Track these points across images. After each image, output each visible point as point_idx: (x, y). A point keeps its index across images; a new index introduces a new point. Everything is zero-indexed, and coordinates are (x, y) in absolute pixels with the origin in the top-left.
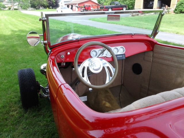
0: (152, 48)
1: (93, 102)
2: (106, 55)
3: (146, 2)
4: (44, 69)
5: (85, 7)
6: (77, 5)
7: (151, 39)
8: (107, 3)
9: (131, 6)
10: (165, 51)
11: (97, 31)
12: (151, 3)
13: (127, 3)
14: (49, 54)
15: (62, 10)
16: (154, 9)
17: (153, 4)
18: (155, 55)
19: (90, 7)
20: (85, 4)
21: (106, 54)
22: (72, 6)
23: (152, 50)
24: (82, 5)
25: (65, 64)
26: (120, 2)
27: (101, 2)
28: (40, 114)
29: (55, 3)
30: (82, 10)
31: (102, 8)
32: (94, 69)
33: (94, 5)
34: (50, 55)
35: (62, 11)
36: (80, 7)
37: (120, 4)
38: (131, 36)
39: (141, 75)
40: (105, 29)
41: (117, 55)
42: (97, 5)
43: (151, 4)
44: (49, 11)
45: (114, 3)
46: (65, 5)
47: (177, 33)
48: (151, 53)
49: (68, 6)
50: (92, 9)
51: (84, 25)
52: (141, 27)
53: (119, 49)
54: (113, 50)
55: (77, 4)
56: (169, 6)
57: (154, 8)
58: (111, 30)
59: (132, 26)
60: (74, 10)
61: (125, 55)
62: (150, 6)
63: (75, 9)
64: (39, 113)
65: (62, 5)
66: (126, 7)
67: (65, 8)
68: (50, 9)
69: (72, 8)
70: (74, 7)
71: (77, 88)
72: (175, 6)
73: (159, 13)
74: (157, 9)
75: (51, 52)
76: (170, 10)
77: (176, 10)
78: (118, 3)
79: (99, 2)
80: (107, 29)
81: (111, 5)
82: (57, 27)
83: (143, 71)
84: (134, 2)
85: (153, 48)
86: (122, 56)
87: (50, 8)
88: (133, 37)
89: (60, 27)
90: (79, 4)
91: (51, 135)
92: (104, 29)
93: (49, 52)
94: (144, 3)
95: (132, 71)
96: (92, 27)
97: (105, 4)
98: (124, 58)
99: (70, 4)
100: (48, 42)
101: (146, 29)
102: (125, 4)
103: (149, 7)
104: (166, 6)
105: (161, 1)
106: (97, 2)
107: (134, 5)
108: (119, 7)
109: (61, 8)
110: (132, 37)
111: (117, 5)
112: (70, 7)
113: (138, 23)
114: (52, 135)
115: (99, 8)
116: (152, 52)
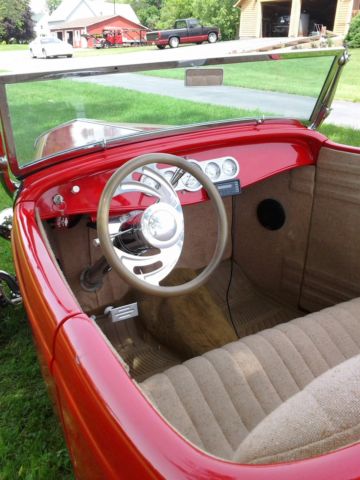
0: (311, 158)
1: (155, 319)
2: (187, 185)
3: (268, 19)
4: (7, 223)
5: (105, 36)
6: (85, 32)
7: (310, 132)
8: (165, 23)
9: (231, 31)
10: (353, 166)
11: (144, 102)
12: (283, 21)
13: (218, 22)
14: (15, 194)
15: (43, 46)
16: (292, 36)
17: (287, 23)
18: (322, 175)
19: (119, 34)
20: (107, 28)
21: (185, 182)
22: (71, 34)
23: (314, 163)
24: (98, 32)
25: (66, 222)
26: (198, 19)
27: (149, 19)
28: (6, 355)
29: (23, 27)
30: (99, 45)
31: (152, 38)
32: (156, 236)
33: (130, 28)
34: (19, 200)
35: (43, 50)
36: (92, 36)
37: (200, 26)
38: (252, 127)
39: (281, 231)
40: (165, 97)
41: (216, 184)
42: (138, 30)
43: (284, 24)
44: (9, 50)
45: (184, 22)
46: (52, 31)
47: (355, 101)
48: (310, 172)
49: (60, 36)
50: (124, 39)
51: (108, 87)
52: (260, 86)
53: (221, 166)
54: (204, 170)
55: (83, 28)
56: (330, 27)
57: (290, 34)
58: (182, 98)
59: (235, 86)
60: (78, 44)
61: (238, 181)
62: (280, 29)
63: (80, 42)
64: (5, 352)
65: (43, 32)
66: (217, 33)
67: (51, 41)
68: (10, 46)
69: (70, 41)
70: (77, 38)
71: (108, 279)
72: (347, 28)
73: (332, 58)
74: (299, 35)
75: (21, 188)
76: (333, 39)
77: (349, 38)
78: (195, 22)
79: (144, 21)
80: (172, 95)
81: (175, 27)
82: (32, 96)
83: (287, 219)
84: (238, 20)
85: (316, 155)
86: (230, 186)
87: (11, 43)
88: (258, 130)
89: (41, 93)
90: (90, 28)
91: (42, 417)
92: (163, 94)
93: (16, 188)
94: (264, 22)
95: (255, 220)
96: (131, 91)
97: (159, 25)
98: (237, 190)
99: (64, 29)
100: (8, 158)
101: (274, 91)
102: (212, 23)
103: (278, 31)
104: (324, 28)
105: (308, 16)
106: (137, 21)
107: (238, 26)
108: (197, 34)
109: (42, 43)
110: (255, 129)
111: (191, 27)
112: (66, 36)
113: (251, 77)
114: (47, 416)
115: (145, 38)
116: (313, 167)
